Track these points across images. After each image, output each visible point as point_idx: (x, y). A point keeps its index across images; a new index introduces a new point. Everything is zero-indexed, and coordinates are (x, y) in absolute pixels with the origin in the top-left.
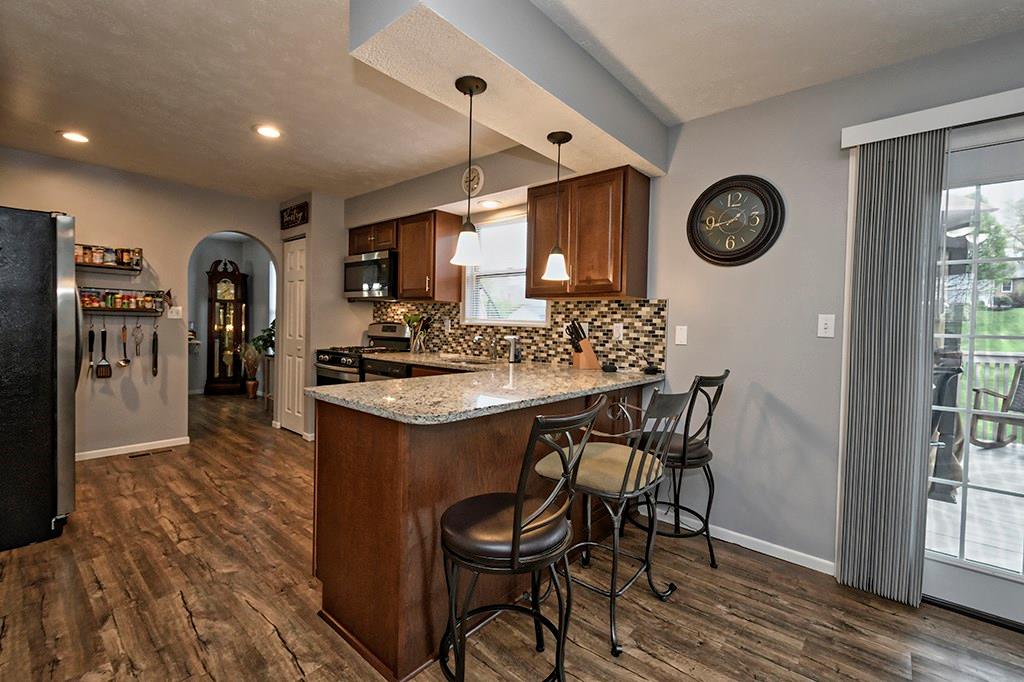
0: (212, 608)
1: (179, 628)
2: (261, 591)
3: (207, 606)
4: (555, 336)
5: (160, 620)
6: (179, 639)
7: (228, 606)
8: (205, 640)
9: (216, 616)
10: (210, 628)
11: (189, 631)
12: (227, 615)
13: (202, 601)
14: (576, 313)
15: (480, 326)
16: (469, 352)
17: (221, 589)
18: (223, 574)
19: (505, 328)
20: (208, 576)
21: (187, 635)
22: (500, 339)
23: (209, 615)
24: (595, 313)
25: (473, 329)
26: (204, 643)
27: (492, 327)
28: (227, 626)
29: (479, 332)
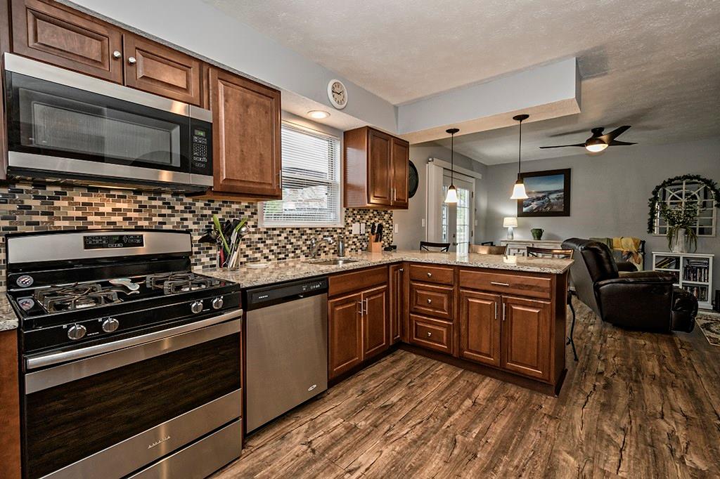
0: (605, 443)
1: (633, 449)
2: (567, 428)
3: (607, 446)
4: (347, 233)
5: (644, 464)
6: (637, 443)
7: (595, 436)
8: (623, 432)
9: (606, 437)
10: (615, 434)
11: (629, 442)
12: (600, 433)
13: (608, 453)
14: (358, 217)
15: (285, 229)
16: (271, 257)
17: (588, 449)
18: (575, 459)
19: (310, 229)
20: (588, 467)
21: (631, 441)
22: (306, 240)
23: (610, 441)
24: (367, 217)
25: (277, 232)
26: (624, 430)
27: (298, 229)
28: (606, 428)
29: (284, 235)
